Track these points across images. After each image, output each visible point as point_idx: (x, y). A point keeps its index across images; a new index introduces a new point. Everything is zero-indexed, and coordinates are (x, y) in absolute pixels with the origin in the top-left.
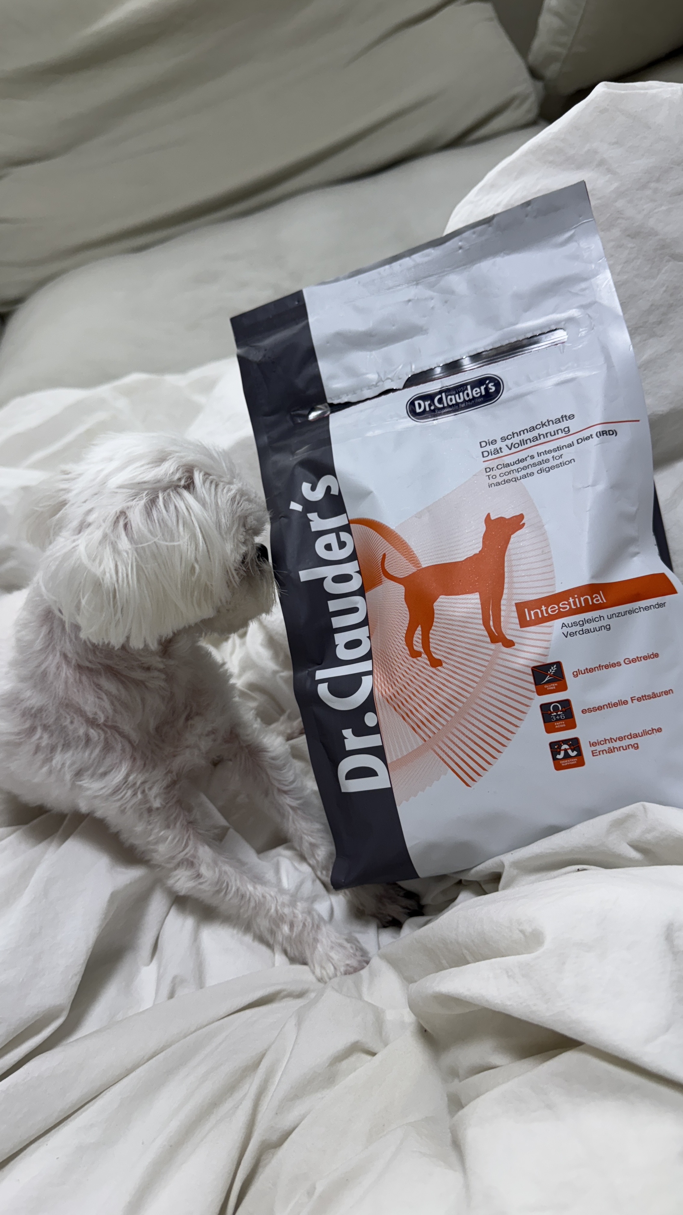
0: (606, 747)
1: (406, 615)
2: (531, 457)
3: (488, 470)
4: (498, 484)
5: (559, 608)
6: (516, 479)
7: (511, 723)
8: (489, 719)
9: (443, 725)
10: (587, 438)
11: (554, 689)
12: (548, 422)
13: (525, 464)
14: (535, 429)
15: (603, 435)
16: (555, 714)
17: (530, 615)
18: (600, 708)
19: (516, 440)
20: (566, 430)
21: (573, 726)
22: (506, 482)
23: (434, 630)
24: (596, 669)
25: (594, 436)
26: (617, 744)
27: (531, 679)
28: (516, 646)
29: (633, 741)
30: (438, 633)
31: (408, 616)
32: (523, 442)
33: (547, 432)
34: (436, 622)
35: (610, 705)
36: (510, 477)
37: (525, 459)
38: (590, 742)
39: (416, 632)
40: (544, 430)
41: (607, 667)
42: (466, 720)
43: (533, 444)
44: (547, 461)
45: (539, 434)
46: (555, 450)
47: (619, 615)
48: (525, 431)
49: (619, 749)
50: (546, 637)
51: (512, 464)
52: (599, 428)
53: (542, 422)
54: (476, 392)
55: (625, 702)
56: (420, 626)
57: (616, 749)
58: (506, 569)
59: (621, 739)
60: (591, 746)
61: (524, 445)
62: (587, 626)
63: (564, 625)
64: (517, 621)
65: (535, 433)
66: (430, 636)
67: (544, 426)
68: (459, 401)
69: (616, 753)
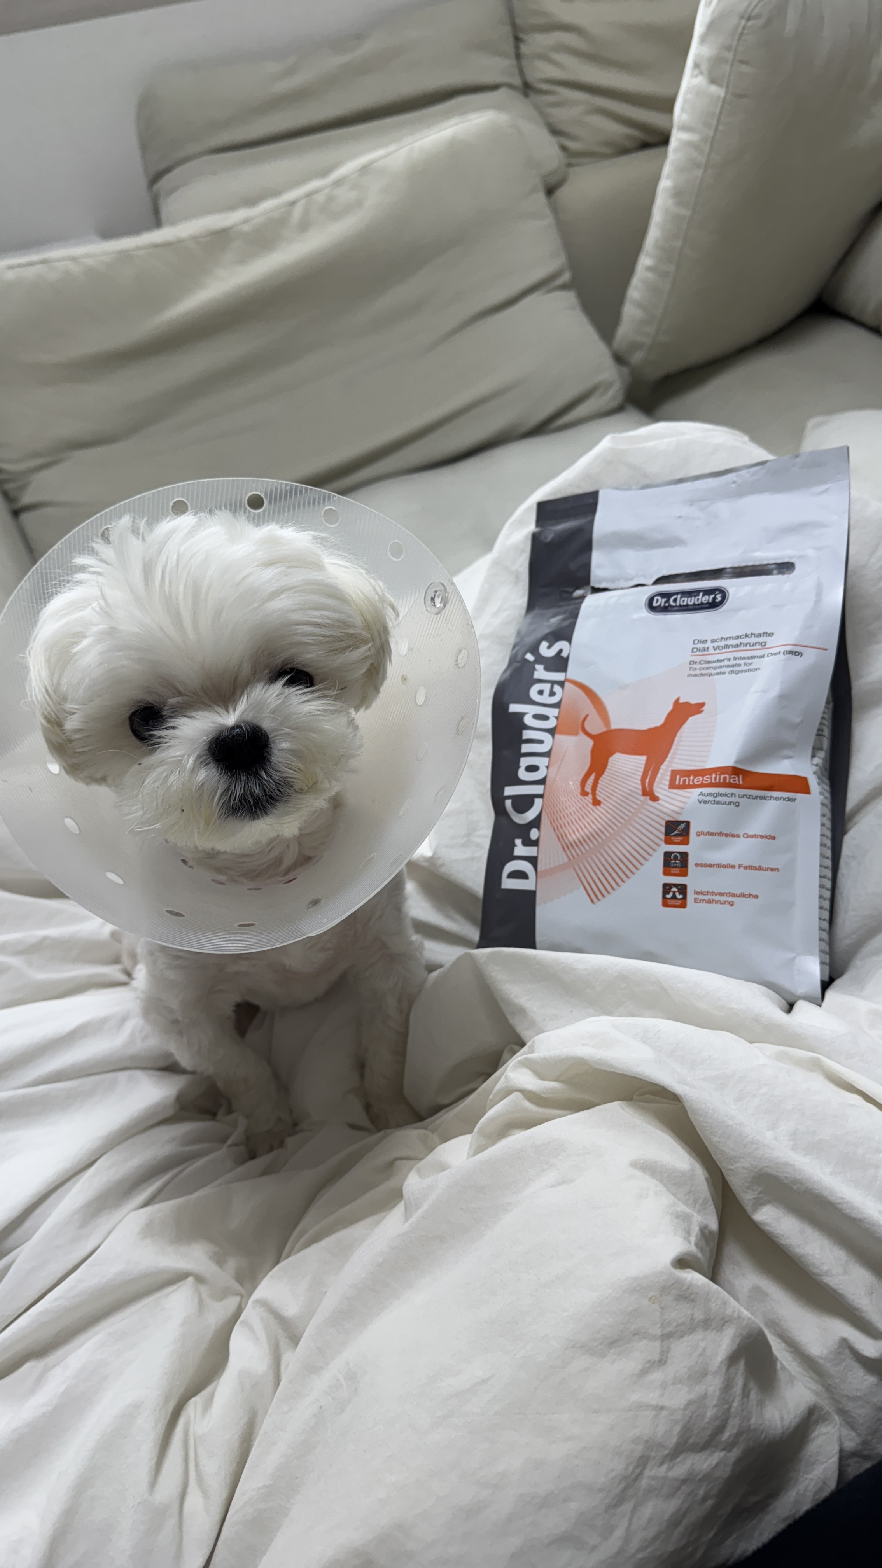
0: (707, 898)
2: (728, 659)
4: (696, 675)
5: (703, 780)
6: (711, 675)
7: (638, 861)
8: (622, 854)
9: (587, 851)
10: (776, 654)
12: (752, 634)
13: (722, 664)
14: (740, 638)
15: (789, 654)
16: (673, 861)
17: (679, 780)
18: (710, 866)
19: (723, 644)
20: (763, 644)
21: (686, 875)
22: (702, 675)
24: (717, 834)
25: (782, 653)
26: (717, 898)
27: (663, 830)
28: (660, 802)
29: (730, 899)
31: (589, 765)
32: (727, 646)
33: (748, 642)
35: (720, 866)
36: (707, 672)
37: (723, 661)
38: (695, 891)
39: (591, 777)
40: (746, 641)
41: (727, 835)
43: (734, 649)
44: (739, 665)
45: (741, 643)
46: (749, 658)
47: (750, 797)
48: (732, 638)
49: (717, 902)
50: (684, 800)
51: (712, 662)
52: (789, 648)
53: (747, 634)
54: (706, 599)
55: (733, 867)
56: (595, 772)
57: (714, 902)
59: (721, 894)
60: (695, 894)
61: (727, 649)
62: (719, 799)
63: (701, 794)
64: (668, 783)
65: (738, 641)
67: (747, 637)
68: (689, 603)
69: (714, 905)
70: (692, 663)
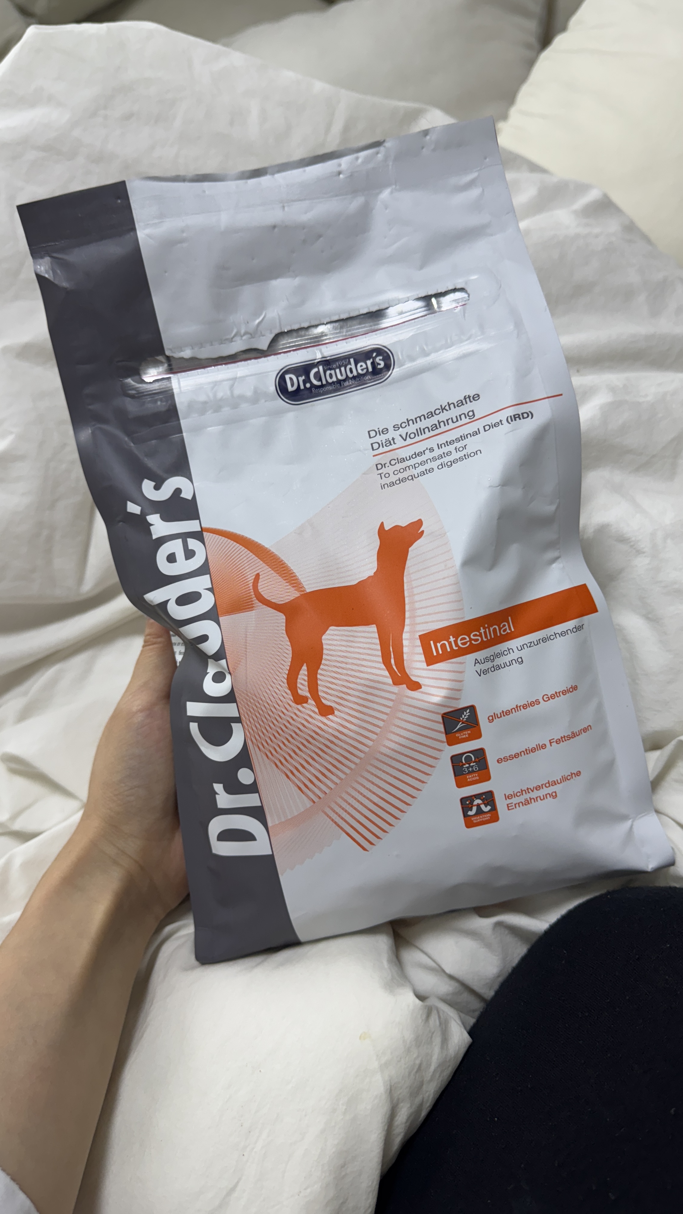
0: (522, 799)
1: (287, 651)
2: (430, 450)
3: (380, 467)
4: (393, 484)
5: (471, 640)
6: (413, 477)
7: (416, 779)
8: (391, 775)
9: (336, 784)
10: (496, 425)
11: (466, 737)
12: (449, 405)
13: (423, 458)
14: (434, 414)
15: (515, 420)
16: (467, 765)
17: (436, 648)
18: (517, 756)
19: (412, 428)
20: (471, 414)
21: (488, 778)
22: (401, 481)
23: (323, 670)
24: (513, 710)
25: (504, 422)
26: (535, 794)
27: (441, 728)
29: (551, 790)
30: (329, 674)
31: (290, 652)
32: (420, 432)
33: (448, 418)
34: (326, 660)
35: (527, 752)
36: (405, 474)
37: (423, 453)
38: (505, 795)
39: (301, 672)
40: (443, 416)
41: (525, 707)
42: (364, 777)
43: (432, 433)
44: (449, 453)
45: (438, 421)
46: (458, 440)
47: (532, 644)
48: (422, 418)
49: (536, 799)
50: (455, 676)
51: (408, 458)
52: (511, 412)
53: (441, 406)
54: (361, 367)
55: (543, 747)
56: (305, 664)
57: (533, 801)
58: (406, 594)
59: (538, 788)
60: (506, 799)
61: (421, 434)
62: (499, 661)
63: (476, 661)
64: (422, 658)
65: (434, 420)
66: (319, 676)
67: (444, 411)
68: (340, 377)
69: (533, 804)
70: (379, 466)
